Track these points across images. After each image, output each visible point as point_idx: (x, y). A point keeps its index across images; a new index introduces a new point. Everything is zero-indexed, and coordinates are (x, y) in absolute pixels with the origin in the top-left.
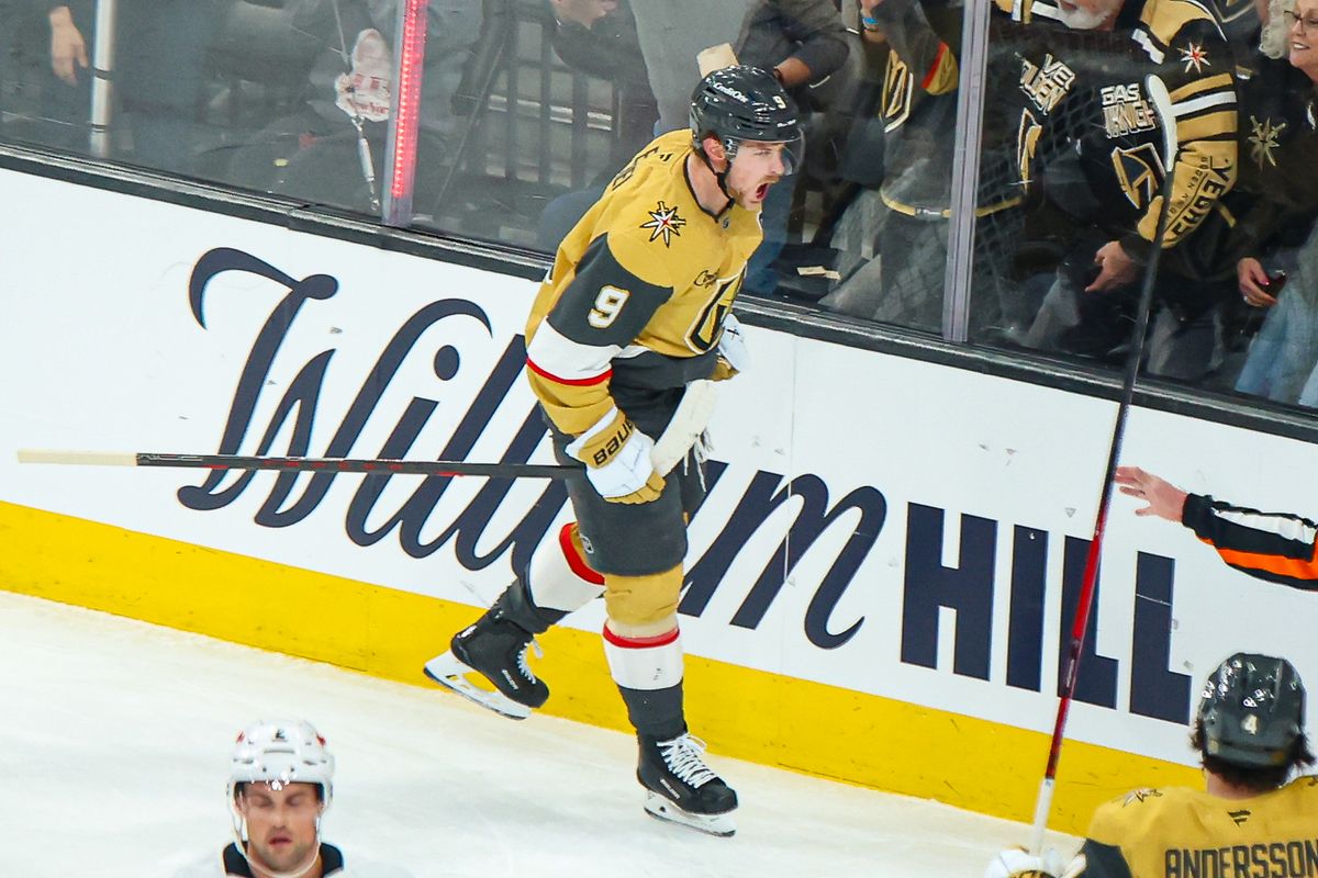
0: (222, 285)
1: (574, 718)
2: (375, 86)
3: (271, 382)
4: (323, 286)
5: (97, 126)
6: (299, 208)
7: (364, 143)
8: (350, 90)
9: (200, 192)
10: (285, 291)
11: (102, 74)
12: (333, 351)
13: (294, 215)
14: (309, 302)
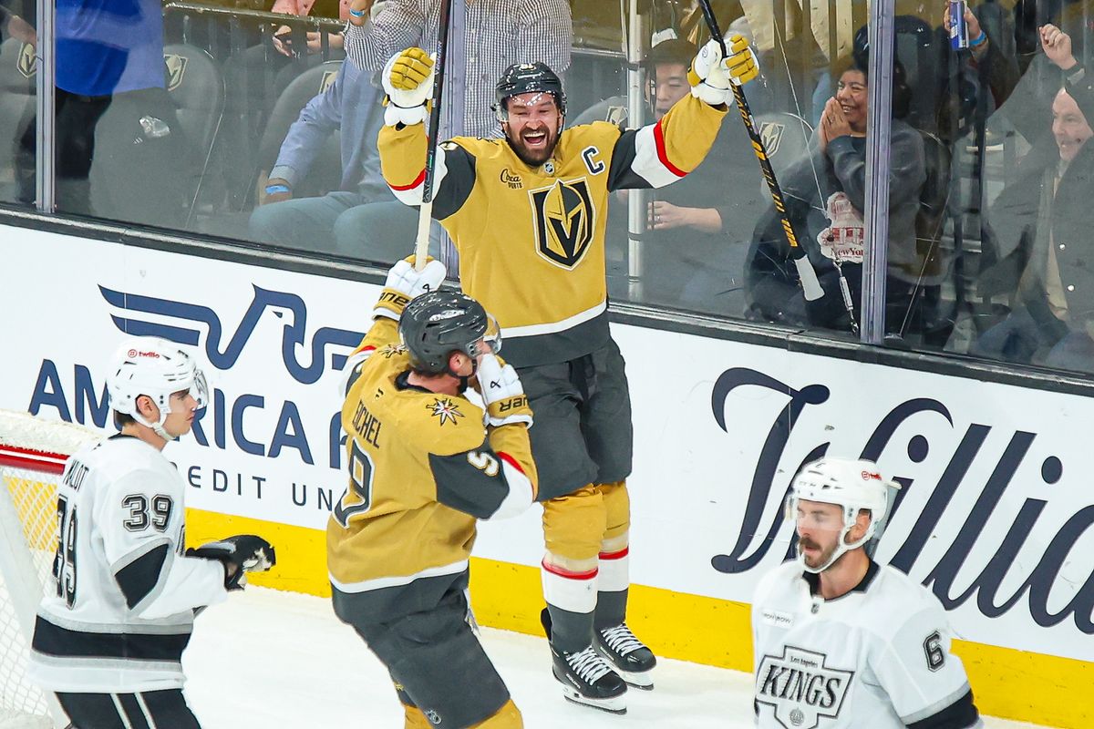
0: (739, 397)
1: (1035, 722)
2: (849, 234)
3: (781, 471)
4: (817, 394)
5: (632, 278)
6: (795, 334)
7: (843, 280)
8: (830, 239)
9: (717, 325)
10: (788, 399)
11: (635, 237)
12: (828, 443)
13: (791, 339)
14: (807, 406)
